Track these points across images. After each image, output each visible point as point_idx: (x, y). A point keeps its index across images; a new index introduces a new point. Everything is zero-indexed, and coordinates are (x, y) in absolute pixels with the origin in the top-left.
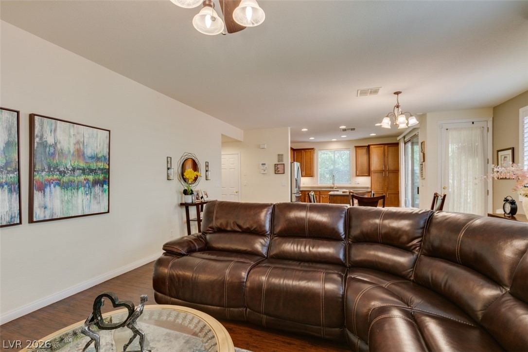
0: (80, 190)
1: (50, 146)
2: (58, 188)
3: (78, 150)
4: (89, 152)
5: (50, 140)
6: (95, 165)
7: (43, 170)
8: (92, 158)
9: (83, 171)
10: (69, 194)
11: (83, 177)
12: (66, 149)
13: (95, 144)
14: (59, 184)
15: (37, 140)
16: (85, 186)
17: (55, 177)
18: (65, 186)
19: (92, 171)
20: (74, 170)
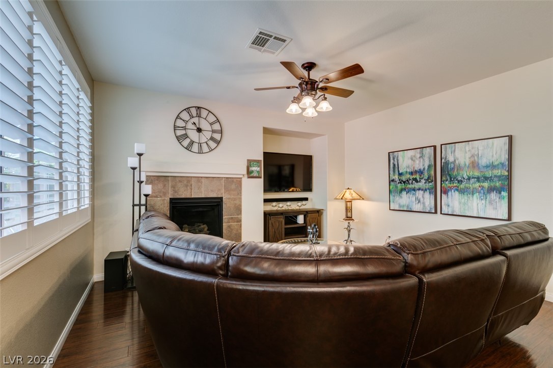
0: (475, 195)
1: (451, 163)
2: (456, 192)
3: (473, 163)
4: (483, 162)
5: (451, 159)
6: (490, 172)
7: (447, 180)
8: (487, 167)
9: (478, 179)
10: (466, 197)
11: (477, 185)
12: (462, 164)
13: (491, 153)
14: (457, 190)
15: (443, 161)
16: (479, 192)
17: (455, 185)
18: (462, 192)
19: (486, 179)
20: (469, 179)
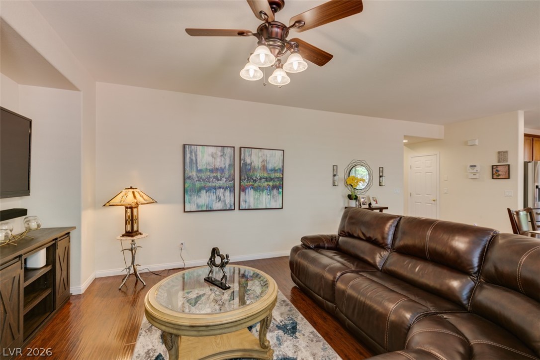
0: (264, 192)
1: (249, 165)
2: (252, 190)
3: (263, 166)
4: (270, 166)
5: (249, 161)
6: (274, 175)
7: (245, 179)
8: (272, 170)
9: (266, 179)
10: (258, 194)
11: (266, 183)
12: (256, 166)
13: (274, 161)
14: (252, 188)
15: (242, 162)
16: (267, 190)
17: (251, 183)
18: (256, 189)
19: (271, 179)
20: (261, 179)
